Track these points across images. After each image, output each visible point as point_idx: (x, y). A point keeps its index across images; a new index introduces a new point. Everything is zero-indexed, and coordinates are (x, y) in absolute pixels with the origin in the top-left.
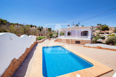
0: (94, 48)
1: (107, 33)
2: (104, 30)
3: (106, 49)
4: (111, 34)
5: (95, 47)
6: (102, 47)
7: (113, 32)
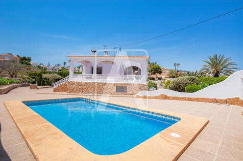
0: (156, 98)
1: (160, 79)
2: (154, 74)
3: (175, 98)
4: (165, 80)
5: (158, 97)
6: (168, 96)
7: (167, 76)
